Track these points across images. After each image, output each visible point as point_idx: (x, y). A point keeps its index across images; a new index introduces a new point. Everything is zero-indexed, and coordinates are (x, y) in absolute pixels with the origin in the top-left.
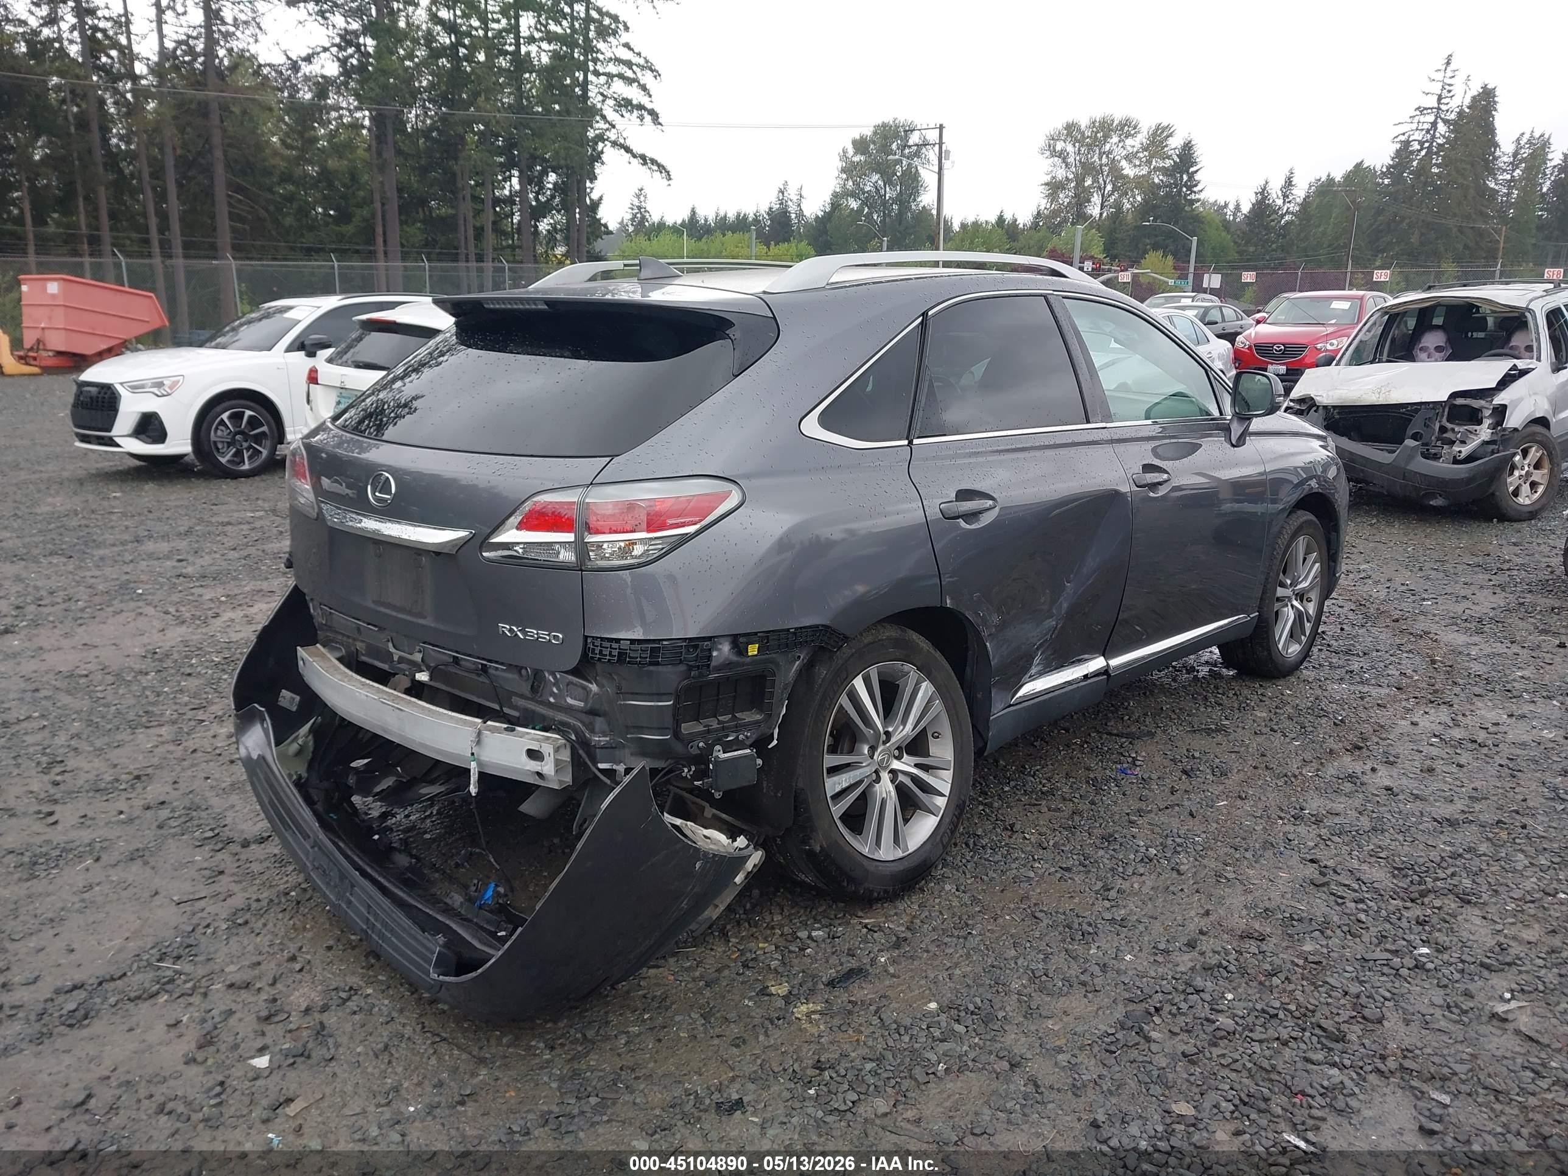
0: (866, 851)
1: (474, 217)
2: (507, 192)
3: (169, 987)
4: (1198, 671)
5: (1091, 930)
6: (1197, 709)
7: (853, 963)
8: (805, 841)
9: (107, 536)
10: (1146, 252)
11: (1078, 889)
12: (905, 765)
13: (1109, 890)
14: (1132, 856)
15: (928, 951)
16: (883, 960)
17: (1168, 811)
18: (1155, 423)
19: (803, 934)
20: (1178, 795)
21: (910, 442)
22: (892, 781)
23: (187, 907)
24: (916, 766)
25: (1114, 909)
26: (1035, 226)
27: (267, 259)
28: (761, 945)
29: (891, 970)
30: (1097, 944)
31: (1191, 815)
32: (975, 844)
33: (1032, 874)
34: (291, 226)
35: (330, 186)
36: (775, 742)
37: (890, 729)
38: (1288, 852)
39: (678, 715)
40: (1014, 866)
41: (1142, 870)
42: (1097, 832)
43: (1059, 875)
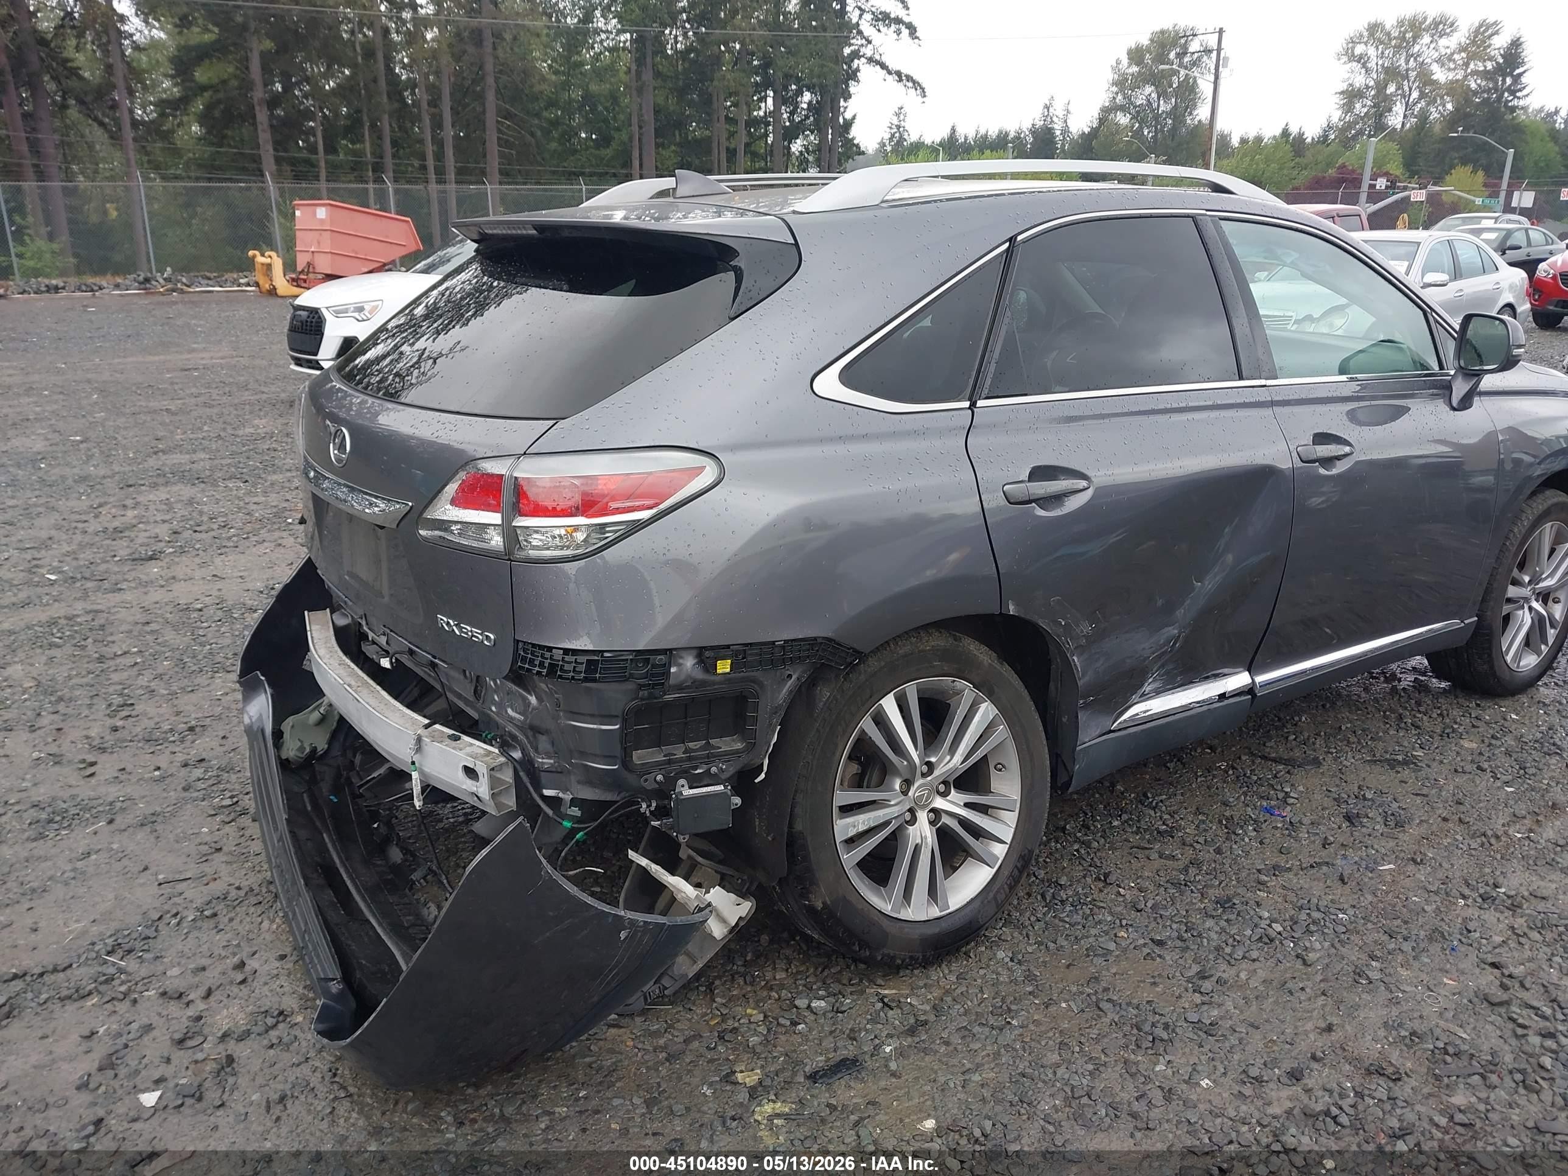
0: (887, 908)
1: (728, 139)
2: (761, 113)
3: (102, 988)
4: (1400, 680)
5: (1165, 1036)
6: (1386, 732)
7: (848, 1050)
8: (805, 894)
9: (288, 460)
10: (1452, 167)
11: (1165, 974)
12: (953, 804)
13: (1204, 978)
14: (1248, 932)
15: (947, 1043)
16: (888, 1049)
17: (1313, 871)
18: (1352, 380)
19: (802, 1003)
20: (1331, 849)
21: (973, 405)
22: (932, 823)
23: (167, 889)
24: (967, 805)
25: (1205, 1007)
26: (1323, 139)
27: (531, 184)
28: (749, 1011)
29: (893, 1066)
30: (1168, 1058)
31: (1342, 879)
32: (1054, 897)
33: (1112, 946)
34: (555, 151)
35: (593, 110)
36: (763, 776)
37: (933, 760)
38: (1463, 949)
39: (629, 741)
40: (1093, 932)
41: (1255, 954)
42: (1213, 893)
43: (1146, 951)
